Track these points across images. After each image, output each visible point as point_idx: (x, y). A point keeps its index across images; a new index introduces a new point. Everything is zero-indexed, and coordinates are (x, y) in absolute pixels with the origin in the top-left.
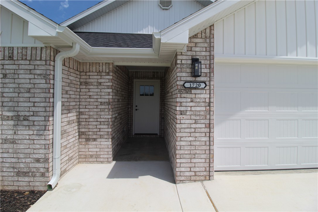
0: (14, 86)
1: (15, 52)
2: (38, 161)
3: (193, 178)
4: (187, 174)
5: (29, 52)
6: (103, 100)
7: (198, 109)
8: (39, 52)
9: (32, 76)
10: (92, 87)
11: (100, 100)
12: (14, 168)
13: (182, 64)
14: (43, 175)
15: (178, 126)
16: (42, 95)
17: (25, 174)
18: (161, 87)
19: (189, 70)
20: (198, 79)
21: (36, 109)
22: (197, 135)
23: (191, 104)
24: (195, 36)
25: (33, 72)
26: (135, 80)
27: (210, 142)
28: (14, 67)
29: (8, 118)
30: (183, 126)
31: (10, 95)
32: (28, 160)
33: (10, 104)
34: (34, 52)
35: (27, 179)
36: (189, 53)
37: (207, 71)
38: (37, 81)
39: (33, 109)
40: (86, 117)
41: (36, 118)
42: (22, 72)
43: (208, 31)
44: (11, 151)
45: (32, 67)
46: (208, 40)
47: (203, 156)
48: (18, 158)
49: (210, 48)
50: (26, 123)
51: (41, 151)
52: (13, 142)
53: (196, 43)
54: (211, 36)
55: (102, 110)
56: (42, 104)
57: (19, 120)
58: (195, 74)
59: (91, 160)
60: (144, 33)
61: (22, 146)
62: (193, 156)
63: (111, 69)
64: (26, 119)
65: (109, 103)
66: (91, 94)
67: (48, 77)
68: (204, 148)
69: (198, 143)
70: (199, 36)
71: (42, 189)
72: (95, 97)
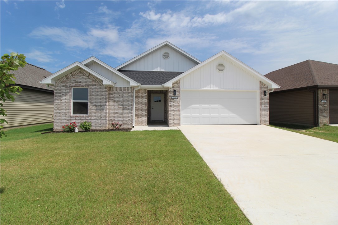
0: (122, 98)
1: (123, 89)
2: (129, 120)
3: (174, 125)
4: (173, 124)
5: (127, 89)
6: (143, 103)
7: (176, 105)
8: (129, 89)
9: (128, 96)
10: (139, 98)
11: (142, 103)
12: (122, 122)
13: (171, 92)
14: (131, 124)
15: (170, 110)
16: (131, 101)
17: (126, 124)
18: (164, 97)
19: (173, 93)
20: (176, 96)
21: (129, 105)
22: (175, 112)
23: (174, 103)
24: (175, 83)
25: (128, 94)
26: (151, 94)
27: (179, 115)
28: (122, 93)
29: (121, 108)
30: (171, 110)
31: (121, 101)
32: (127, 120)
33: (121, 104)
34: (128, 89)
35: (126, 125)
36: (173, 88)
37: (178, 93)
38: (129, 97)
39: (128, 105)
40: (138, 109)
41: (129, 108)
42: (125, 94)
43: (178, 81)
44: (121, 117)
45: (128, 93)
46: (178, 84)
47: (177, 119)
48: (124, 119)
49: (179, 87)
50: (126, 109)
51: (131, 117)
52: (122, 114)
53: (175, 85)
54: (179, 83)
55: (143, 107)
56: (131, 104)
57: (124, 108)
58: (175, 94)
59: (139, 124)
60: (156, 71)
61: (125, 116)
62: (174, 119)
63: (146, 92)
64: (126, 108)
65: (146, 104)
66: (139, 101)
67: (132, 96)
68: (178, 116)
69: (176, 115)
70: (176, 83)
71: (131, 128)
72: (141, 102)
